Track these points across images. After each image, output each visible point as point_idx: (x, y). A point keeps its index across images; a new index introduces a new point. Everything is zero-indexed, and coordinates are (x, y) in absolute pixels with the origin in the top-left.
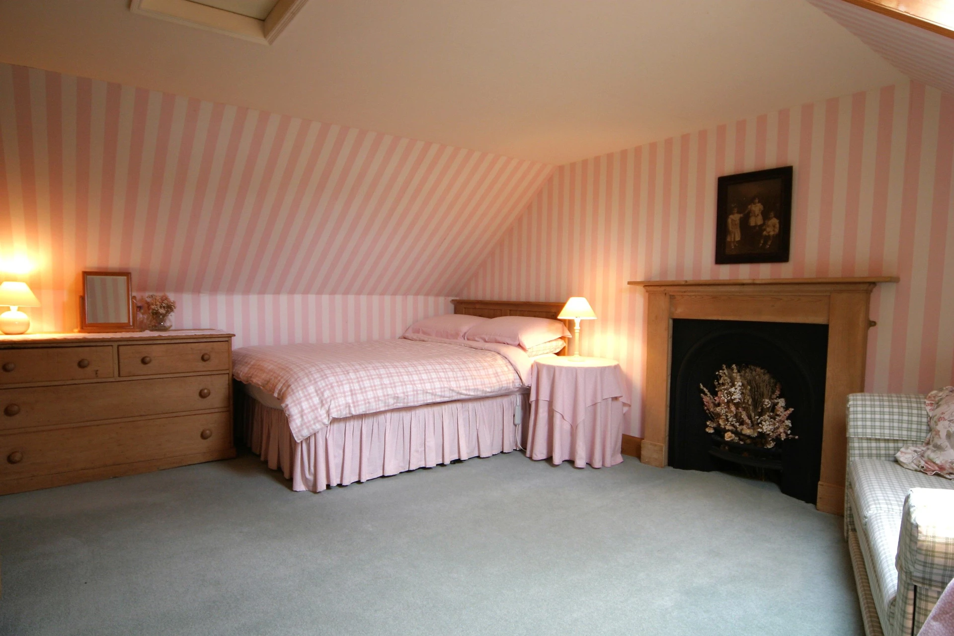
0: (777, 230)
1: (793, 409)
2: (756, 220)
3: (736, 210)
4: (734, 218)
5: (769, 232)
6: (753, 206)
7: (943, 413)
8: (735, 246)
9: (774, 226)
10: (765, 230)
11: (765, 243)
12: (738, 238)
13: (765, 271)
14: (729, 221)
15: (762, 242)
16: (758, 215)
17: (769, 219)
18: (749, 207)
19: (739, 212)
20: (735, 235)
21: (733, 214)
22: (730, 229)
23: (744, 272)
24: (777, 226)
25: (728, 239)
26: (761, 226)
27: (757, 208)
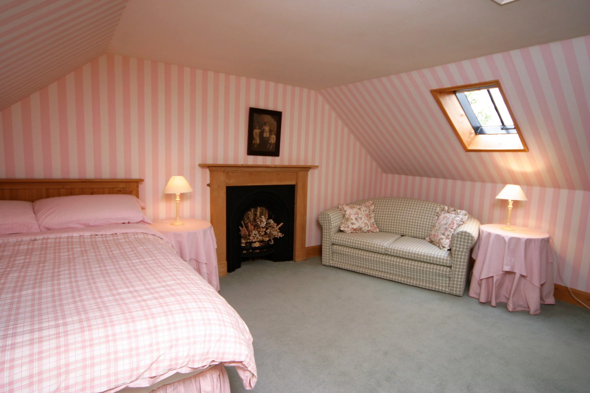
0: (275, 141)
1: (283, 224)
2: (266, 135)
3: (257, 128)
4: (257, 131)
5: (271, 141)
6: (265, 127)
7: (350, 213)
8: (256, 146)
9: (274, 138)
10: (270, 140)
11: (270, 147)
12: (258, 142)
13: (268, 161)
14: (254, 132)
15: (269, 146)
16: (267, 132)
17: (272, 135)
18: (264, 127)
19: (259, 129)
20: (257, 141)
21: (256, 129)
22: (255, 137)
23: (260, 160)
24: (275, 139)
25: (253, 142)
26: (269, 138)
27: (267, 128)
